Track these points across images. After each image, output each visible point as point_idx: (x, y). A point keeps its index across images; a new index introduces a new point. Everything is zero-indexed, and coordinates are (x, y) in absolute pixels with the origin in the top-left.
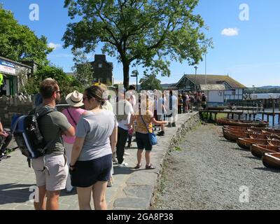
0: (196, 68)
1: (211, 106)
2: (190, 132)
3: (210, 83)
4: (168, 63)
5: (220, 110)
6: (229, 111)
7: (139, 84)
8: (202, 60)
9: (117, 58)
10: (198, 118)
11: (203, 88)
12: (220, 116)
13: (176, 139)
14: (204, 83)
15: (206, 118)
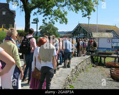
0: (89, 18)
1: (101, 51)
2: (82, 73)
3: (100, 31)
4: (66, 13)
5: (109, 55)
6: (116, 55)
7: (39, 31)
8: (94, 11)
9: (21, 7)
10: (89, 61)
11: (95, 35)
12: (109, 60)
13: (70, 78)
14: (95, 31)
15: (97, 61)
